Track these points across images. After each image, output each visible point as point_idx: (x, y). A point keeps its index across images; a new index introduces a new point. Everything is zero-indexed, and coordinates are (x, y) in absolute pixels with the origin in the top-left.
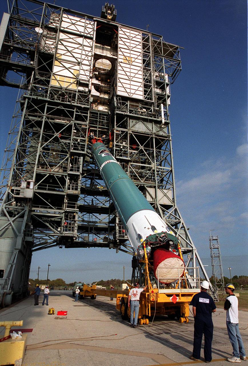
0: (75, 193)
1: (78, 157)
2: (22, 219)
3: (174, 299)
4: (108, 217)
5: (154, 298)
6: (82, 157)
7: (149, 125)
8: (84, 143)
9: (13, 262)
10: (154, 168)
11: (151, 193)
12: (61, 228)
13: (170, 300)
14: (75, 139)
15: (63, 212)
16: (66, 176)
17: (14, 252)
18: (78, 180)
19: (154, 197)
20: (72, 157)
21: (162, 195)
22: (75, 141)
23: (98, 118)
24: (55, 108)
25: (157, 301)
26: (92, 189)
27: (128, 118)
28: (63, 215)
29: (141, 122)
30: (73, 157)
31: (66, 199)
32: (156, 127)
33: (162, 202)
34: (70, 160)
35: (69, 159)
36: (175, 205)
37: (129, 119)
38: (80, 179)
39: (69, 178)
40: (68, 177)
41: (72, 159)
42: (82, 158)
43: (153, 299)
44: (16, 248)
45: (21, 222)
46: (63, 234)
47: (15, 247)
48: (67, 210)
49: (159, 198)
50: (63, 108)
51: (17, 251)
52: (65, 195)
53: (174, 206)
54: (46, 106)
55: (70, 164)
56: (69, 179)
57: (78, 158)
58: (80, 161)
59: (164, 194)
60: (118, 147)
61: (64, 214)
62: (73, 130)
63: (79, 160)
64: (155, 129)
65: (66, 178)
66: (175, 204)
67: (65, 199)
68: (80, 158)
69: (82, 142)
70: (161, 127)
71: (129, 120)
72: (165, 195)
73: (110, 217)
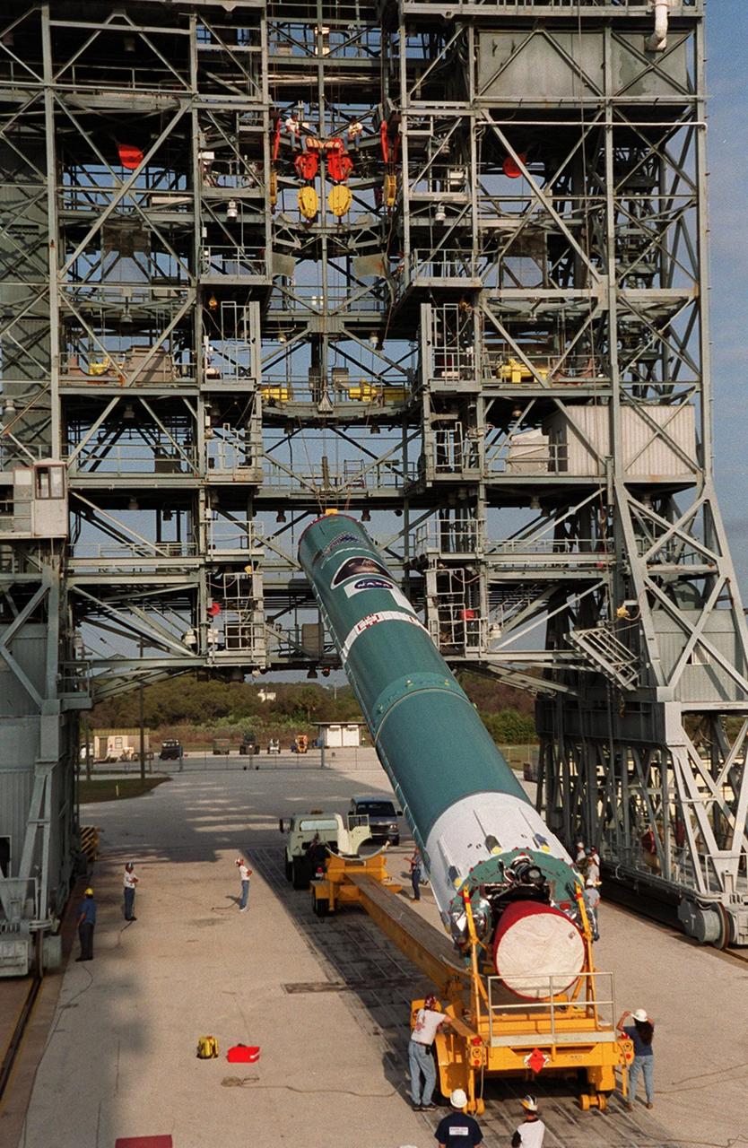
0: (243, 478)
1: (236, 306)
2: (41, 626)
3: (537, 1059)
4: (403, 537)
5: (480, 1059)
6: (258, 303)
7: (586, 51)
8: (258, 213)
9: (42, 815)
10: (605, 300)
11: (590, 435)
12: (197, 630)
13: (524, 1062)
14: (210, 201)
15: (201, 566)
16: (193, 400)
17: (38, 776)
18: (248, 417)
19: (603, 450)
20: (208, 300)
21: (644, 433)
22: (215, 210)
23: (320, 13)
24: (93, 31)
25: (486, 1067)
26: (320, 412)
27: (471, 31)
28: (201, 579)
29: (541, 37)
30: (213, 303)
31: (207, 506)
32: (622, 58)
33: (641, 475)
34: (205, 315)
35: (200, 309)
36: (704, 484)
37: (476, 34)
38: (255, 413)
39: (208, 406)
40: (202, 405)
41: (211, 311)
42: (255, 306)
43: (477, 1062)
44: (42, 760)
45: (37, 641)
46: (209, 660)
47: (40, 757)
48: (216, 559)
49: (626, 451)
50: (133, 28)
51: (49, 769)
52: (198, 490)
53: (699, 485)
54: (46, 23)
55: (206, 338)
56: (208, 411)
57: (240, 311)
58: (248, 323)
59: (655, 431)
60: (425, 214)
61: (203, 571)
62: (195, 151)
63: (245, 319)
64: (618, 69)
65: (196, 409)
66: (708, 479)
67: (202, 505)
68: (248, 309)
69: (247, 211)
70: (650, 52)
71: (477, 41)
72: (659, 436)
73: (411, 538)
